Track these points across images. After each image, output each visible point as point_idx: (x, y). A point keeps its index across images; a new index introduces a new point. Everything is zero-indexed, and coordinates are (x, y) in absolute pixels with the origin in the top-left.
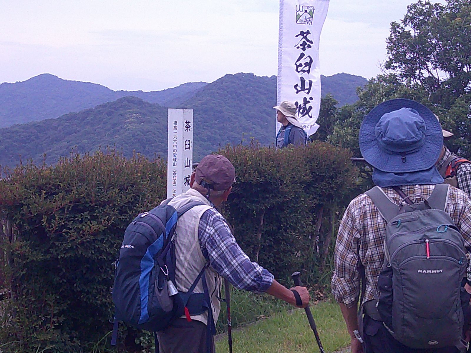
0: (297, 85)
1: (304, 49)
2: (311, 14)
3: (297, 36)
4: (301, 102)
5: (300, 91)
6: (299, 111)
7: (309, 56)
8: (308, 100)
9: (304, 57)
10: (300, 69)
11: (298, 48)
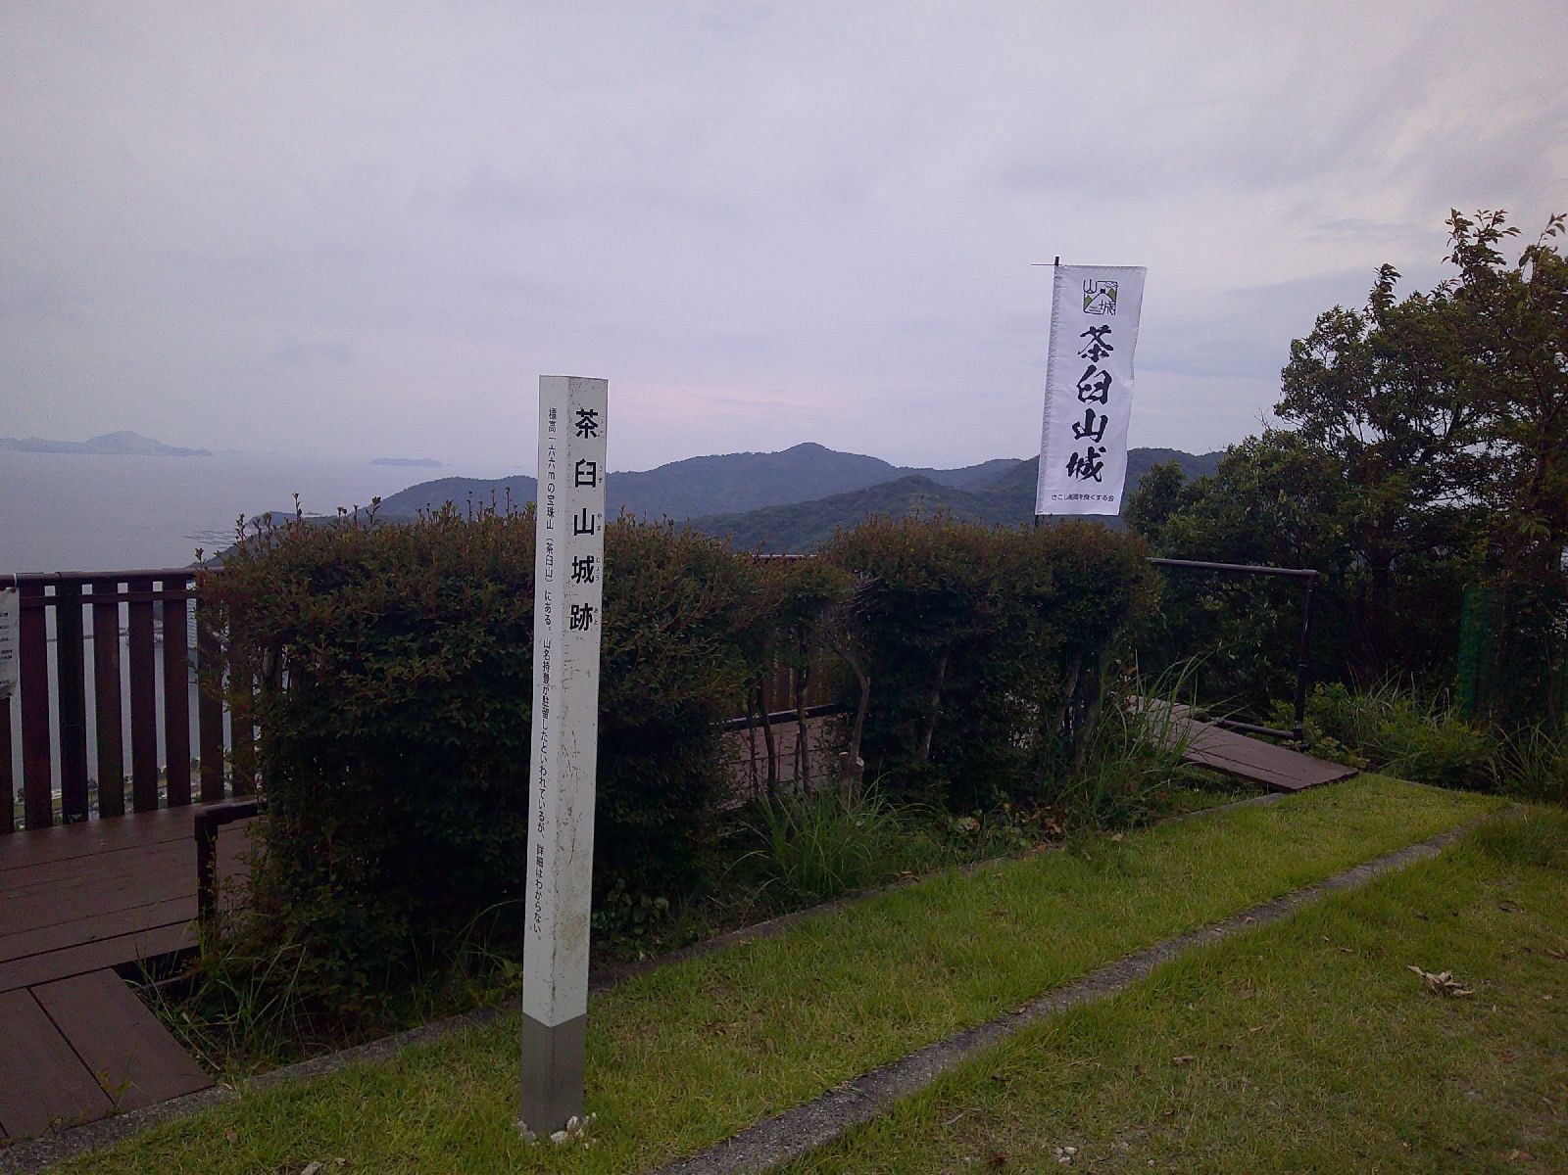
0: (1078, 424)
1: (1095, 359)
2: (1113, 295)
3: (1083, 335)
4: (1083, 455)
5: (1082, 435)
6: (1078, 470)
7: (1104, 372)
8: (1097, 451)
9: (1095, 374)
10: (1085, 395)
11: (1084, 356)
